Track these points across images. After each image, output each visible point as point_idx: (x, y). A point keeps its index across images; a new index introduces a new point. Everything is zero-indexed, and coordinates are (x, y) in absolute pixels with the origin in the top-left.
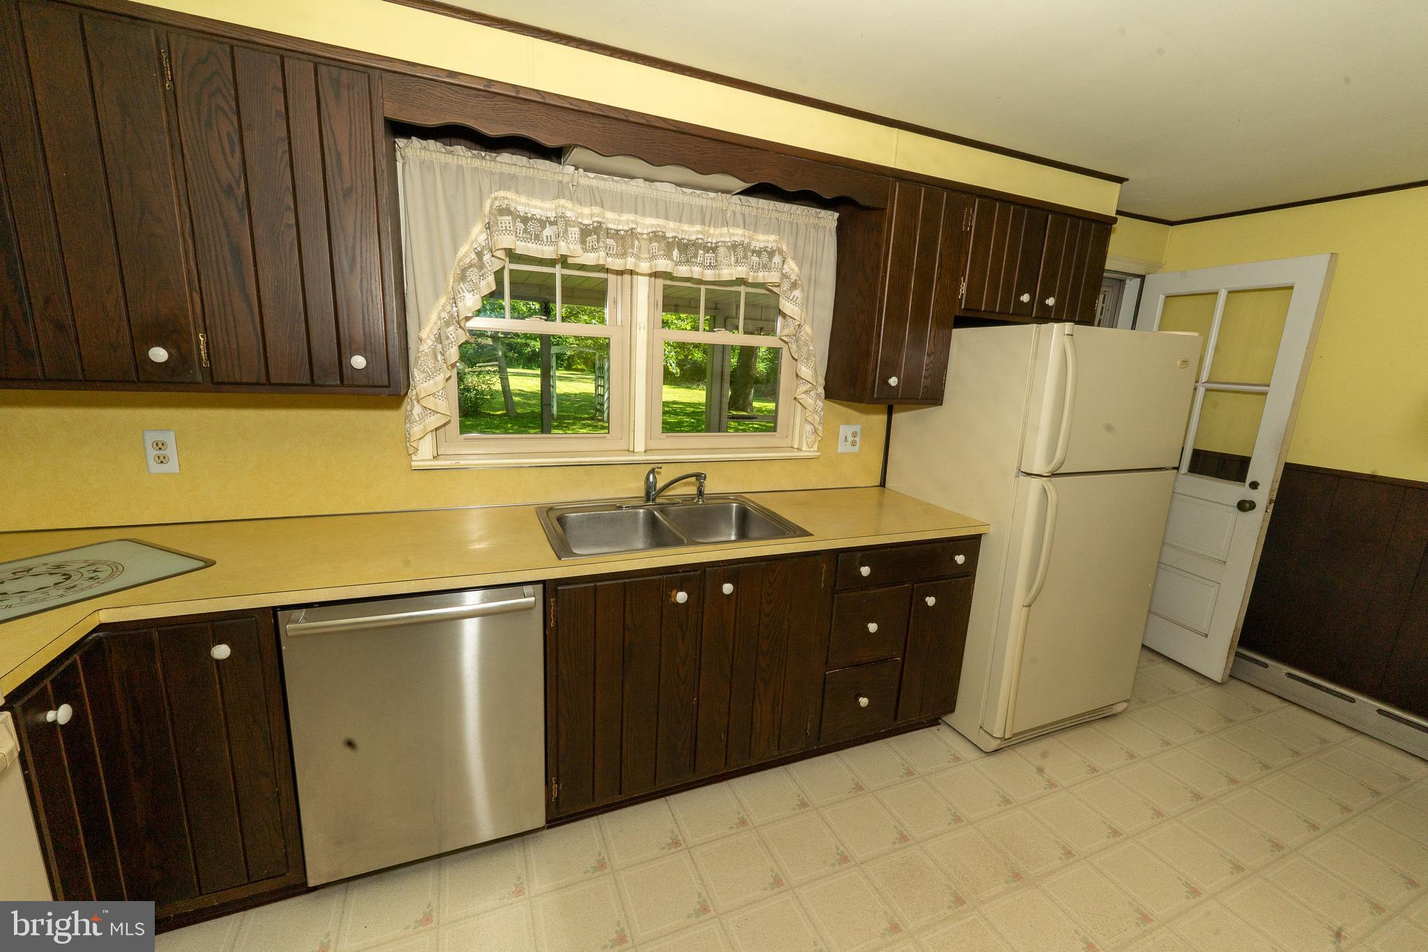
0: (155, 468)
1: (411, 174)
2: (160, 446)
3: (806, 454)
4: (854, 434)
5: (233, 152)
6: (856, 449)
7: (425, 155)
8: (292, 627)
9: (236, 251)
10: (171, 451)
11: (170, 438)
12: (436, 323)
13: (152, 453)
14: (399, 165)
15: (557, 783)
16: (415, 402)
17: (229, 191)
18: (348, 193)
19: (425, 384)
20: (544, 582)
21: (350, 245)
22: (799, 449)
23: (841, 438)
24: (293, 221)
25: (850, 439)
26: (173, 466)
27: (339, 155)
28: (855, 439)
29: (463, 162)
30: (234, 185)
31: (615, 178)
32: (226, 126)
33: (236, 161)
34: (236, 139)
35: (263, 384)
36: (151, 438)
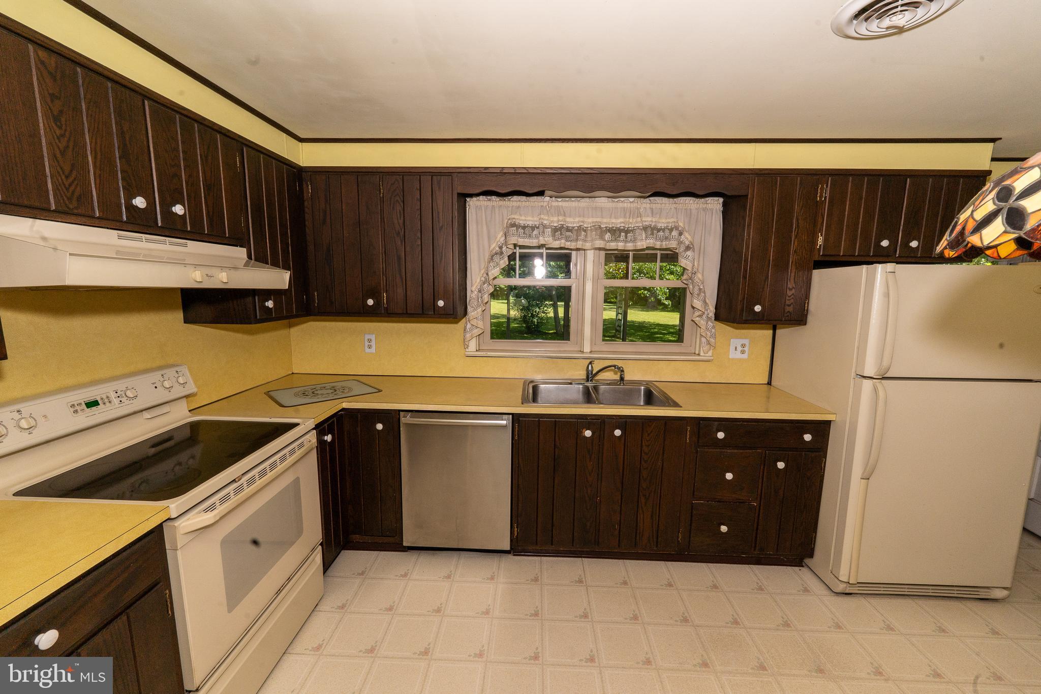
0: (367, 350)
1: (471, 213)
2: (370, 341)
3: (703, 358)
4: (743, 346)
5: (401, 217)
6: (745, 356)
7: (478, 203)
8: (405, 420)
9: (399, 258)
10: (373, 343)
11: (373, 337)
12: (479, 283)
13: (367, 343)
14: (467, 209)
15: (517, 528)
16: (468, 322)
17: (398, 234)
18: (441, 228)
19: (473, 313)
20: (512, 414)
21: (441, 251)
22: (699, 355)
23: (732, 348)
24: (420, 243)
25: (739, 349)
26: (373, 350)
27: (438, 213)
28: (744, 349)
29: (495, 204)
30: (400, 231)
31: (573, 199)
32: (399, 208)
33: (401, 221)
34: (402, 212)
35: (405, 314)
36: (367, 337)
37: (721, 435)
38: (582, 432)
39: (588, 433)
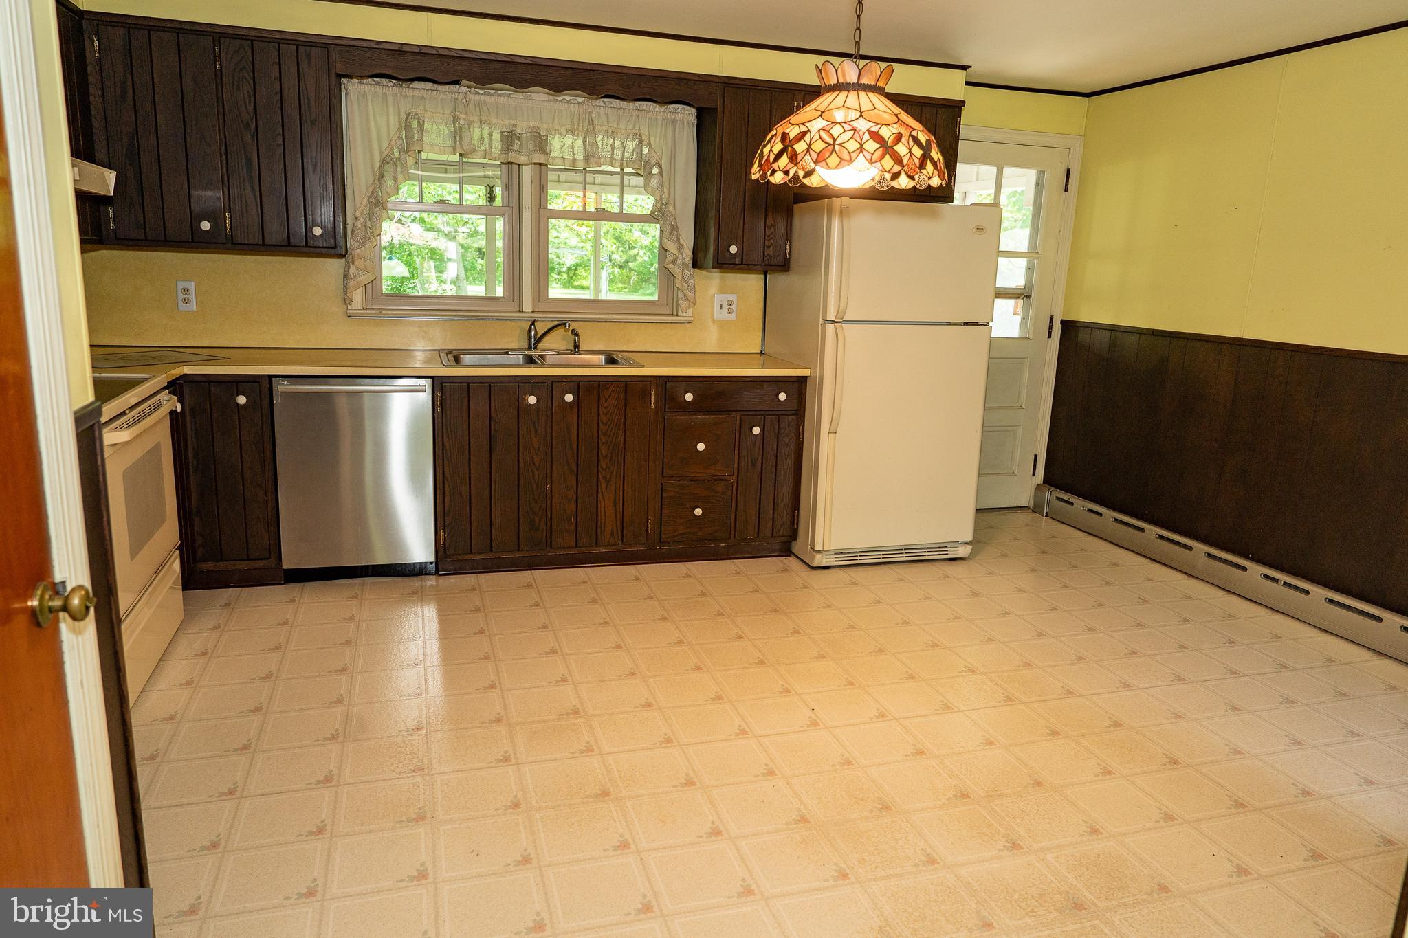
0: (182, 306)
1: (351, 101)
2: (186, 291)
3: (682, 318)
4: (730, 303)
5: (250, 102)
6: (733, 316)
7: (361, 88)
8: (283, 387)
9: (249, 161)
10: (193, 296)
11: (192, 286)
12: (366, 206)
13: (181, 296)
14: (343, 94)
15: (444, 531)
16: (351, 264)
17: (247, 126)
18: (313, 123)
19: (358, 251)
20: (432, 378)
21: (314, 155)
22: (677, 315)
23: (717, 306)
24: (281, 142)
25: (726, 307)
26: (193, 306)
27: (309, 99)
28: (731, 307)
29: (386, 90)
30: (250, 122)
31: (500, 92)
32: (246, 87)
33: (251, 109)
34: (252, 94)
35: (260, 245)
36: (182, 285)
37: (689, 397)
38: (524, 400)
39: (532, 400)
